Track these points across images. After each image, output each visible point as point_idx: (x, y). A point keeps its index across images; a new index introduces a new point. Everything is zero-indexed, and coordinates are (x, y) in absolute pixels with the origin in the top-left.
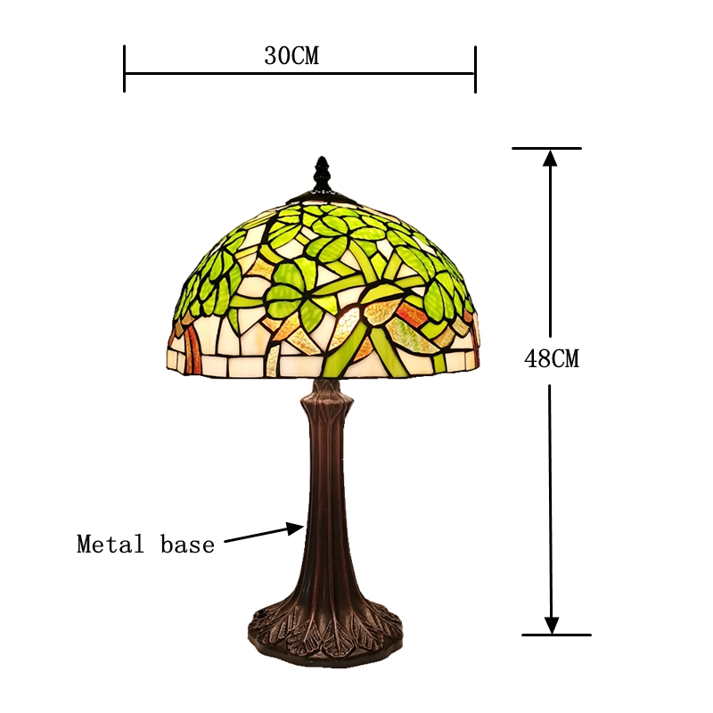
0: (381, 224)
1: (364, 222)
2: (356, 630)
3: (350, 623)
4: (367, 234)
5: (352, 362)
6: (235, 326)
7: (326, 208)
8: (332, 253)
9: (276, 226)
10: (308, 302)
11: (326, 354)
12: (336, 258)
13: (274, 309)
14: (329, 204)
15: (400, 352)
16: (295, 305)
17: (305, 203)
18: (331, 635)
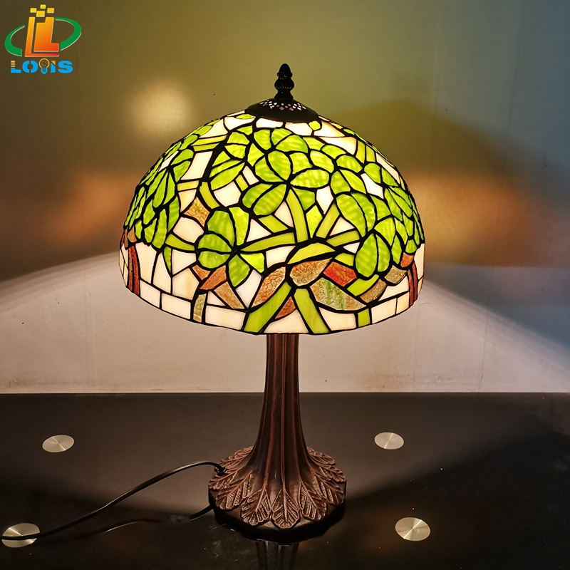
0: (330, 162)
1: (311, 162)
5: (273, 319)
6: (169, 264)
7: (277, 136)
8: (268, 204)
9: (222, 157)
10: (236, 257)
11: (249, 311)
15: (323, 311)
16: (224, 258)
17: (259, 123)
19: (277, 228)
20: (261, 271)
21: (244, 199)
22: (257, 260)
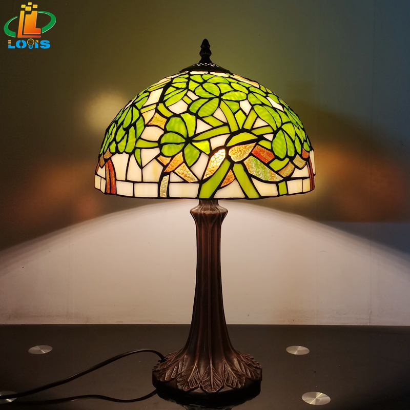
0: (245, 89)
1: (232, 87)
2: (226, 373)
3: (222, 368)
4: (233, 96)
5: (219, 188)
6: (139, 161)
7: (206, 77)
8: (208, 110)
9: (170, 89)
10: (189, 145)
11: (201, 182)
12: (210, 113)
13: (166, 149)
14: (209, 73)
15: (254, 181)
16: (181, 147)
17: (192, 73)
18: (207, 377)
19: (215, 123)
20: (208, 153)
21: (190, 109)
22: (204, 146)
